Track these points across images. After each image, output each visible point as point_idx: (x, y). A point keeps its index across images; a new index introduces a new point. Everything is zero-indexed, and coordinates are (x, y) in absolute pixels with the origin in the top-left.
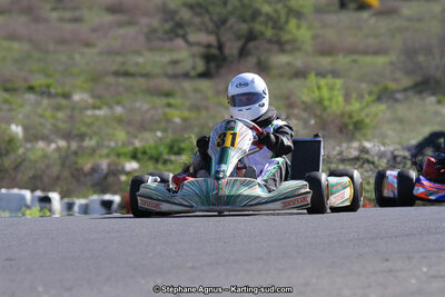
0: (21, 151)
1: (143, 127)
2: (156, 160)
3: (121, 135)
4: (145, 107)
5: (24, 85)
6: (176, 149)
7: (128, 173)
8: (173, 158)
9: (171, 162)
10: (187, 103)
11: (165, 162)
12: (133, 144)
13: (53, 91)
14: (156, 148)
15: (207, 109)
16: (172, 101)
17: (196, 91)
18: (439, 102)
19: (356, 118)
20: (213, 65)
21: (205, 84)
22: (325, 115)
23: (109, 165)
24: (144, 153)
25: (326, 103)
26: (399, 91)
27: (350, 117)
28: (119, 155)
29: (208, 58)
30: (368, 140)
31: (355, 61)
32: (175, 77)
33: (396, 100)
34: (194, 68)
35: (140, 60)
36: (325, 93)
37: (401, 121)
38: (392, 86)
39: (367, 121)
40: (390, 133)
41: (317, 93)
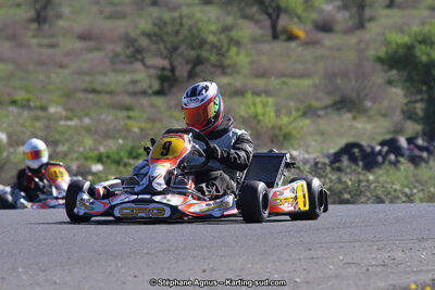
0: (5, 154)
1: (107, 135)
2: (118, 163)
3: (89, 142)
4: (110, 118)
5: (8, 99)
6: (134, 154)
7: (94, 174)
8: (131, 161)
9: (130, 165)
10: (145, 116)
11: (125, 165)
12: (98, 149)
13: (32, 104)
14: (118, 153)
15: (160, 120)
16: (131, 114)
17: (152, 106)
18: (354, 118)
19: (285, 131)
20: (166, 85)
21: (159, 101)
22: (259, 128)
23: (78, 167)
24: (108, 157)
25: (261, 118)
26: (322, 109)
27: (280, 129)
28: (87, 159)
29: (162, 79)
30: (295, 149)
31: (284, 83)
32: (134, 94)
33: (319, 116)
34: (150, 87)
35: (106, 79)
36: (260, 109)
37: (322, 133)
38: (315, 104)
39: (294, 133)
40: (313, 143)
41: (252, 109)
